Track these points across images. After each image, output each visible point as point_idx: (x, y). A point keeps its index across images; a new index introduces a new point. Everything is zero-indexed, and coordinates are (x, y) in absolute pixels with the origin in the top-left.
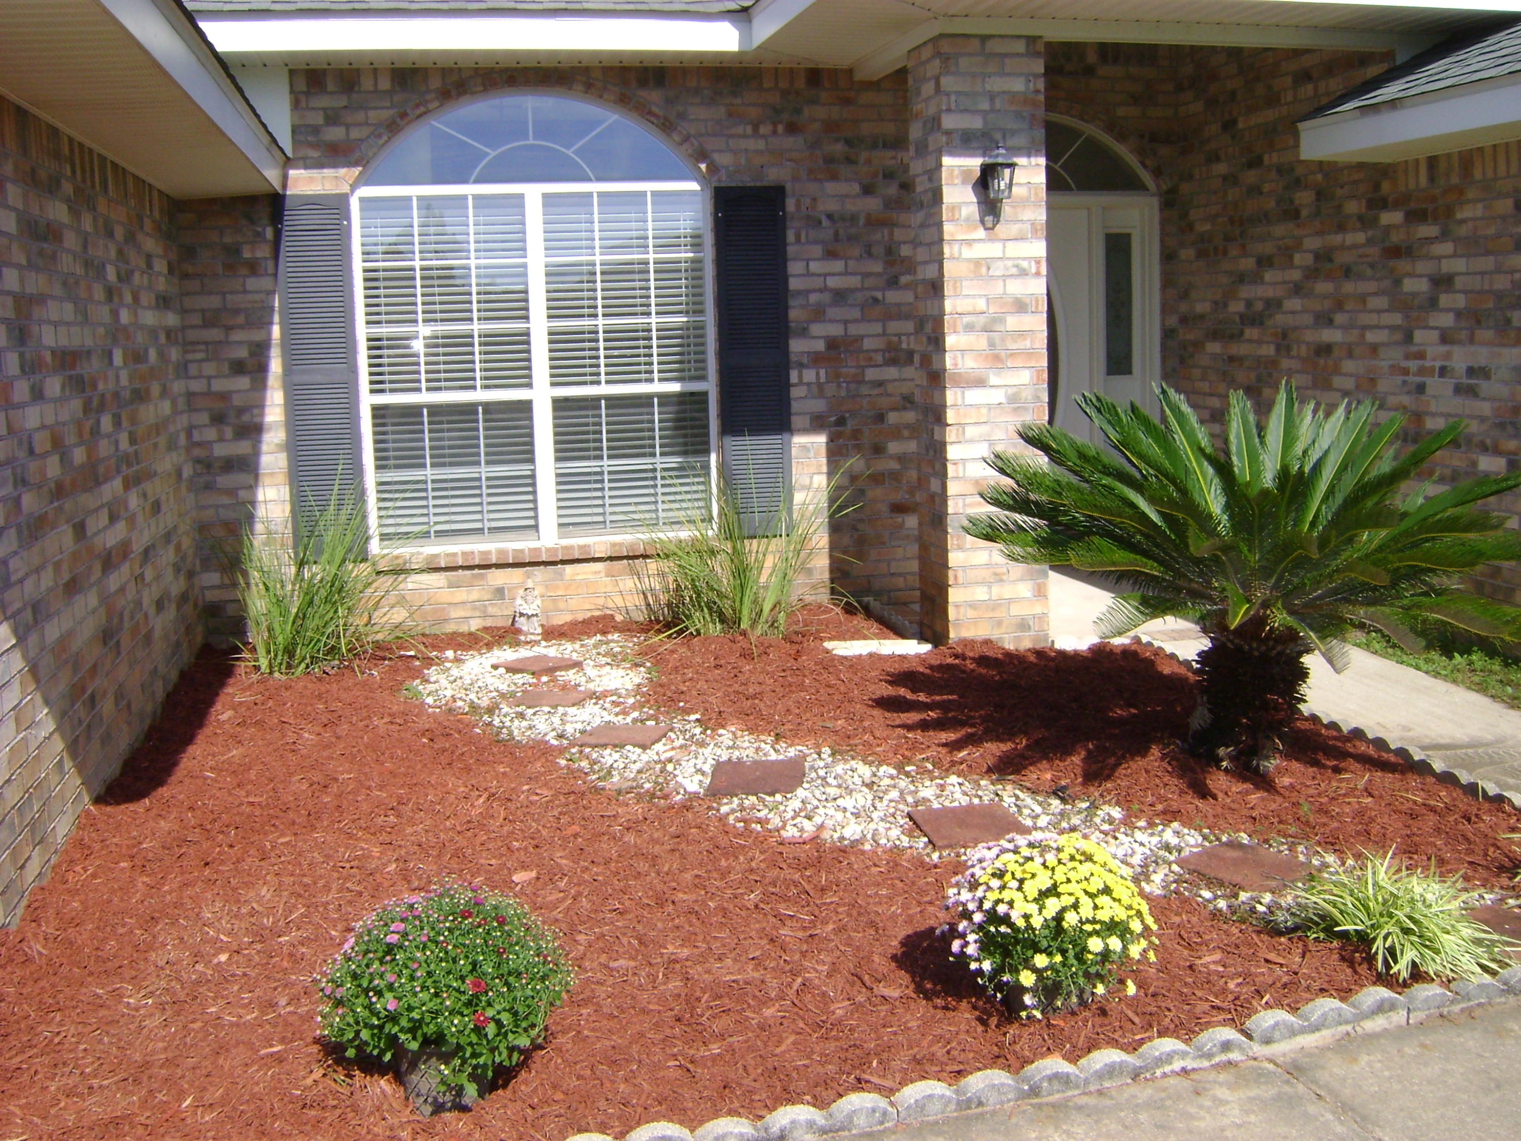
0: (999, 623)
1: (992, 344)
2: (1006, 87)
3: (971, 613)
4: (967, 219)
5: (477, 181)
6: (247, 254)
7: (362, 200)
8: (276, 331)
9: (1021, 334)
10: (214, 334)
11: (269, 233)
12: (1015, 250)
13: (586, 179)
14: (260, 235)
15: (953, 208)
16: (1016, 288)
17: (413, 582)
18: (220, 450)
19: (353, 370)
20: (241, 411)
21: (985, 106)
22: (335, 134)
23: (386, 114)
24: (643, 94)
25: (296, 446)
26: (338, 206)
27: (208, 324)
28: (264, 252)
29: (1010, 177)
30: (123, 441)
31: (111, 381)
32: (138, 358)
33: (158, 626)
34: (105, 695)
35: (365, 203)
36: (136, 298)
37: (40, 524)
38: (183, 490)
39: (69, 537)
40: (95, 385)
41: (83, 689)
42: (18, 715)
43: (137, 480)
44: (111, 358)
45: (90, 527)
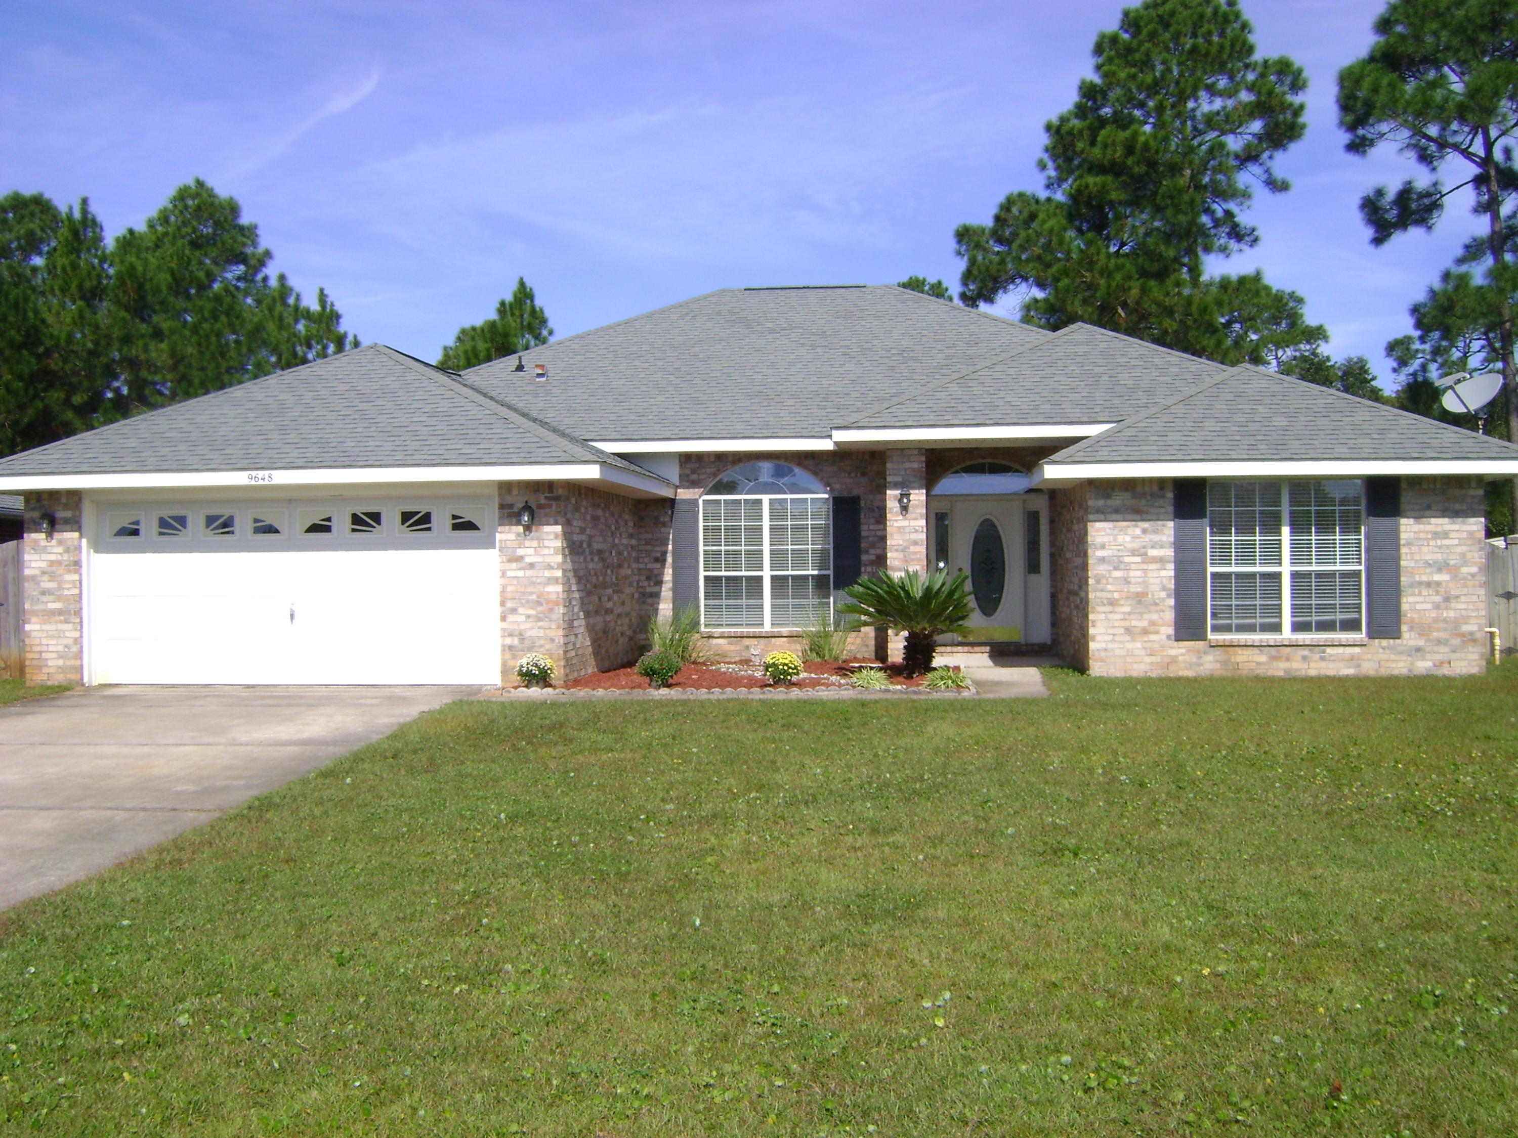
1: (905, 556)
2: (911, 466)
4: (896, 513)
5: (747, 493)
6: (662, 519)
7: (704, 501)
8: (670, 547)
9: (916, 553)
10: (649, 548)
11: (670, 512)
12: (913, 523)
13: (785, 493)
14: (666, 512)
15: (891, 509)
16: (914, 536)
17: (715, 641)
18: (649, 590)
19: (698, 562)
20: (657, 576)
21: (903, 473)
22: (694, 477)
23: (712, 470)
24: (807, 462)
25: (675, 590)
26: (695, 502)
27: (647, 544)
28: (667, 519)
29: (912, 497)
30: (614, 578)
31: (611, 560)
32: (621, 554)
33: (621, 640)
34: (603, 647)
35: (706, 502)
36: (621, 535)
37: (590, 593)
38: (634, 601)
39: (597, 600)
40: (606, 560)
41: (597, 640)
42: (583, 635)
43: (617, 592)
44: (611, 553)
45: (602, 599)
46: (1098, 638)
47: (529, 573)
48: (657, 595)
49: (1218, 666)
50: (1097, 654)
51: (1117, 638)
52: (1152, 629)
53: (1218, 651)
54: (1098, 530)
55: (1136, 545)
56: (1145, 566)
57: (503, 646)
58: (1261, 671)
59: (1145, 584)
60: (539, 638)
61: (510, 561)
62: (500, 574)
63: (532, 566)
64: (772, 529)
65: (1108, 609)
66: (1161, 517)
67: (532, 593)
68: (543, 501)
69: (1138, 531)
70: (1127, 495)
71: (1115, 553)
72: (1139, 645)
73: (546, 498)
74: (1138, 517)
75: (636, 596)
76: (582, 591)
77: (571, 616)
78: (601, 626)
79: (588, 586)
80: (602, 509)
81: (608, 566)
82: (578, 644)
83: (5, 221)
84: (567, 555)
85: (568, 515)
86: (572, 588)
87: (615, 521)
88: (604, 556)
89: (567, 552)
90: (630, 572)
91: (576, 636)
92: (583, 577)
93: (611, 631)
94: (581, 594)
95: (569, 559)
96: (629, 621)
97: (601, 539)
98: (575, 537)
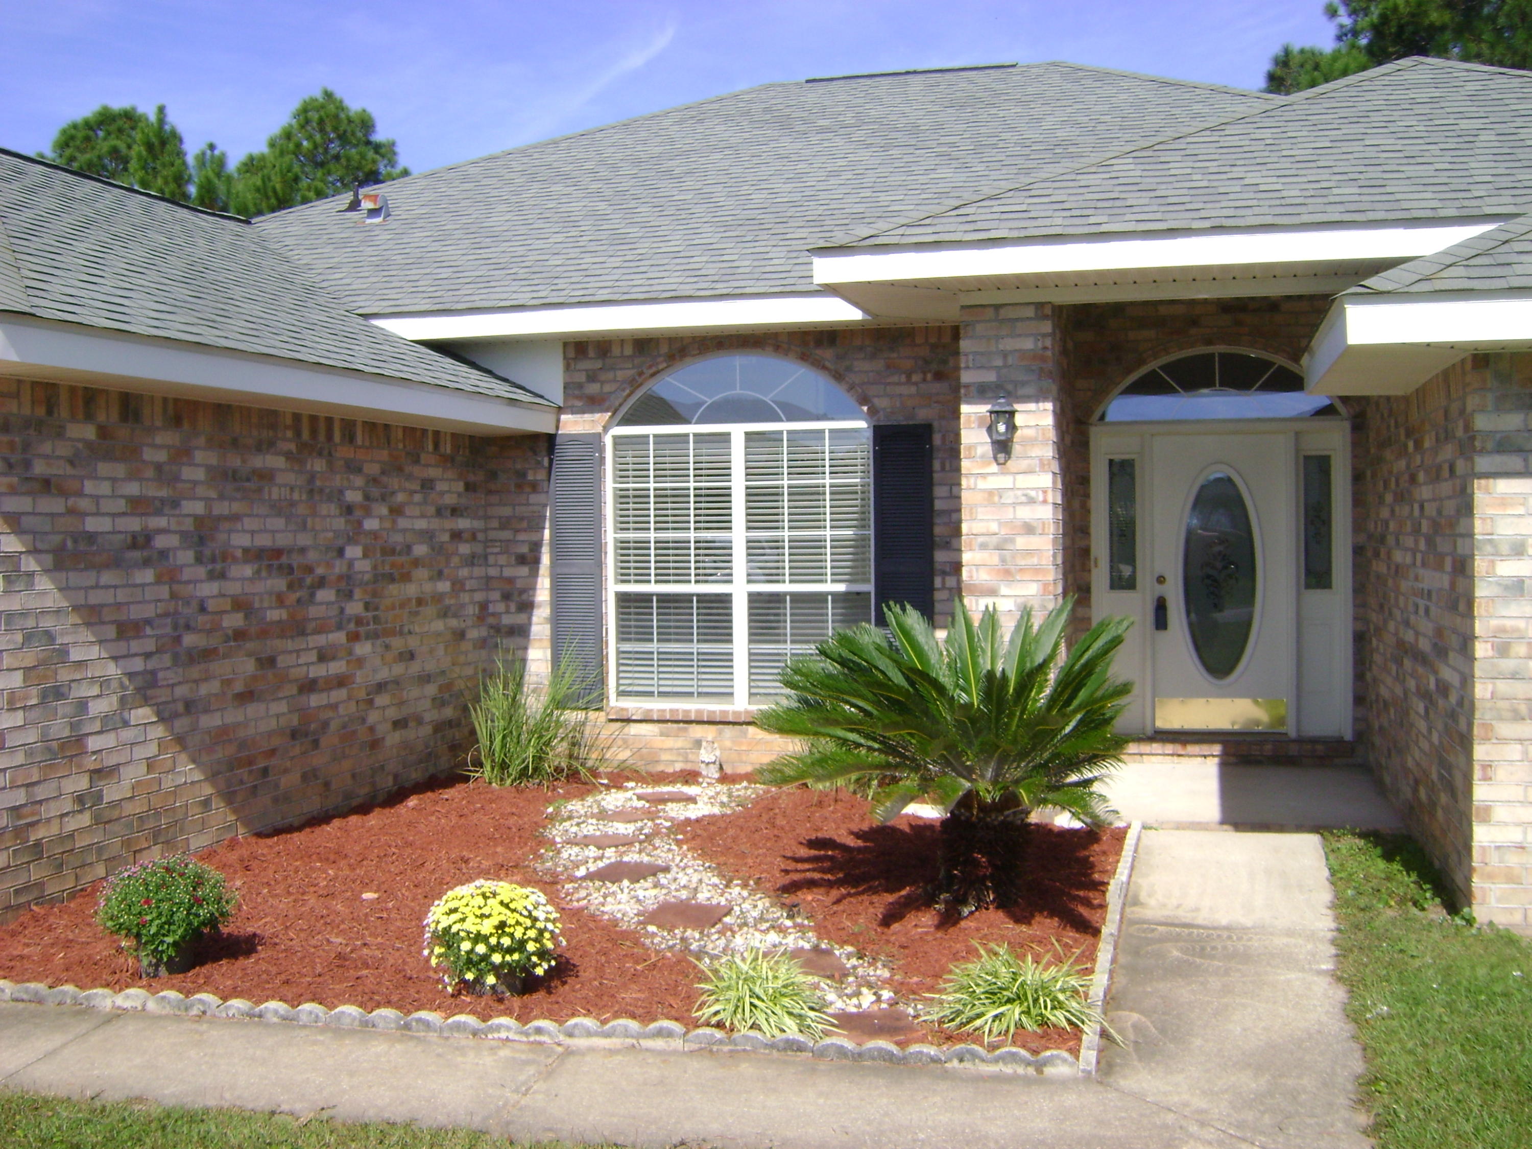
1: (1003, 560)
2: (1018, 347)
4: (982, 457)
5: (699, 422)
6: (530, 477)
7: (615, 438)
8: (547, 533)
9: (1029, 552)
10: (506, 535)
11: (546, 462)
12: (1024, 481)
13: (777, 419)
14: (539, 463)
15: (970, 448)
16: (1025, 513)
17: (634, 729)
18: (507, 620)
19: (600, 565)
20: (522, 591)
21: (999, 362)
22: (593, 389)
23: (628, 374)
24: (819, 352)
25: (557, 620)
26: (594, 442)
27: (503, 527)
28: (541, 475)
29: (1019, 420)
30: (355, 608)
31: (339, 567)
32: (393, 552)
33: (394, 739)
34: (286, 771)
35: (617, 440)
36: (397, 511)
37: (208, 654)
38: (466, 646)
39: (249, 666)
40: (310, 570)
41: (250, 762)
42: (151, 764)
43: (373, 636)
44: (341, 552)
45: (282, 661)
46: (1500, 813)
48: (521, 632)
50: (1494, 859)
54: (1504, 502)
64: (751, 494)
75: (473, 634)
76: (148, 656)
77: (60, 729)
78: (273, 724)
79: (189, 640)
80: (288, 455)
81: (321, 583)
82: (112, 792)
83: (87, 139)
84: (31, 575)
85: (39, 468)
86: (76, 655)
87: (359, 481)
88: (296, 560)
89: (30, 564)
90: (444, 586)
91: (98, 773)
92: (148, 622)
93: (334, 726)
94: (138, 665)
95: (44, 583)
96: (441, 688)
97: (278, 523)
98: (92, 524)
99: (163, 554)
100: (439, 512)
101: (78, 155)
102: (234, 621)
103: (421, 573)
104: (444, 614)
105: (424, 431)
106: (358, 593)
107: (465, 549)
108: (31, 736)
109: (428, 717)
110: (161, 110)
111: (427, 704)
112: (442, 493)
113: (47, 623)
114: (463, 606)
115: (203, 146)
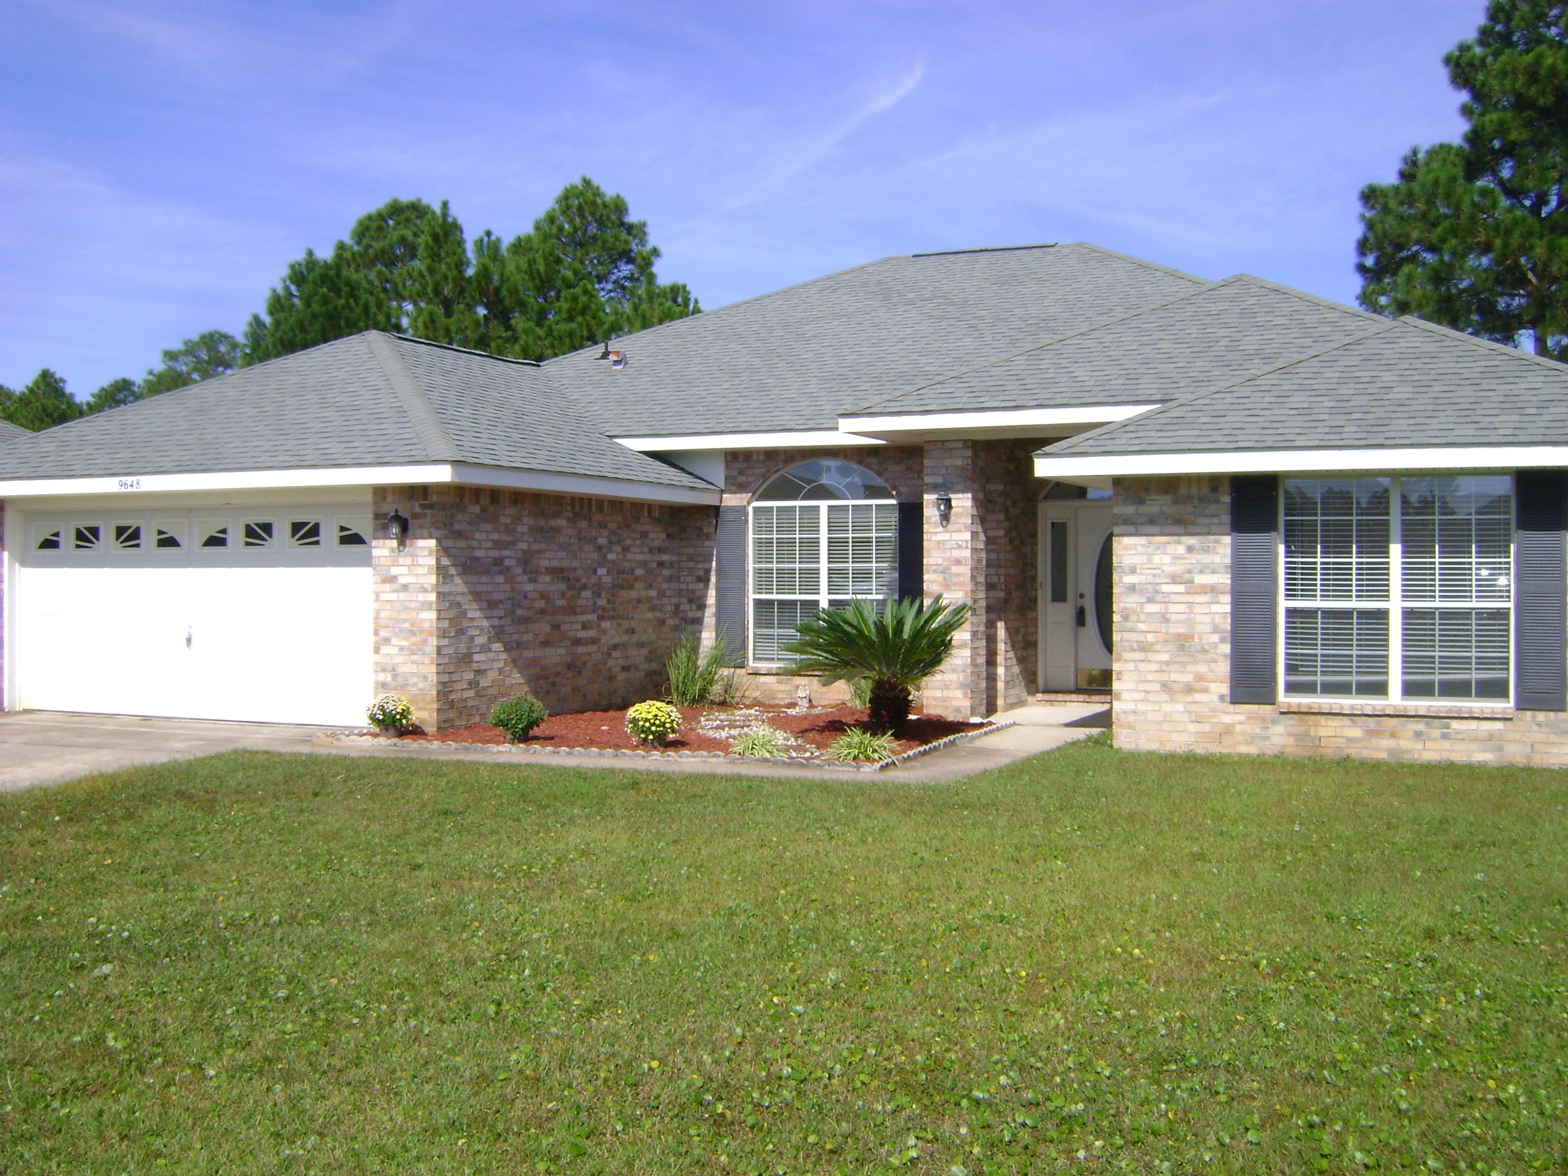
0: (947, 708)
1: (945, 579)
2: (954, 463)
3: (933, 702)
4: (935, 523)
5: (804, 498)
6: (705, 531)
7: (755, 509)
8: (714, 564)
9: (958, 575)
10: (691, 564)
11: (714, 522)
12: (956, 536)
13: (846, 498)
14: (711, 522)
15: (929, 518)
16: (956, 554)
17: (762, 679)
18: (691, 615)
19: (744, 583)
20: (699, 598)
21: (944, 472)
22: (742, 479)
23: (762, 471)
24: (868, 460)
25: (719, 615)
26: (742, 510)
27: (689, 560)
28: (712, 530)
29: (954, 503)
30: (602, 602)
31: (594, 579)
32: (623, 572)
33: (622, 676)
34: (564, 685)
35: (756, 510)
36: (626, 550)
37: (527, 620)
38: (665, 629)
39: (547, 628)
40: (578, 580)
41: (547, 678)
42: (501, 671)
43: (612, 618)
44: (595, 571)
45: (564, 627)
46: (1125, 696)
47: (403, 596)
48: (699, 622)
49: (1291, 741)
50: (1122, 717)
51: (1151, 697)
52: (1199, 685)
53: (1291, 720)
54: (1127, 548)
55: (1178, 568)
56: (1190, 598)
57: (377, 683)
58: (1354, 751)
59: (1190, 622)
60: (413, 674)
61: (384, 581)
62: (373, 597)
63: (405, 587)
64: (831, 542)
65: (1138, 656)
66: (1214, 529)
67: (405, 621)
68: (418, 510)
69: (1181, 550)
70: (1166, 499)
71: (1150, 579)
72: (1180, 707)
73: (421, 506)
74: (1181, 530)
75: (670, 622)
76: (500, 618)
77: (463, 648)
78: (558, 660)
79: (519, 612)
80: (568, 519)
81: (585, 587)
82: (484, 683)
83: (380, 229)
84: (452, 576)
85: (457, 527)
86: (470, 615)
87: (605, 533)
88: (572, 575)
89: (452, 571)
90: (653, 593)
91: (478, 672)
92: (501, 602)
93: (589, 665)
94: (496, 622)
95: (458, 580)
96: (650, 652)
97: (564, 554)
98: (479, 553)
99: (508, 569)
100: (651, 551)
101: (373, 244)
102: (540, 604)
103: (639, 585)
104: (653, 609)
105: (642, 505)
106: (603, 594)
107: (666, 572)
108: (451, 651)
109: (642, 667)
110: (445, 205)
111: (641, 660)
112: (653, 540)
113: (459, 599)
114: (664, 605)
115: (481, 233)
